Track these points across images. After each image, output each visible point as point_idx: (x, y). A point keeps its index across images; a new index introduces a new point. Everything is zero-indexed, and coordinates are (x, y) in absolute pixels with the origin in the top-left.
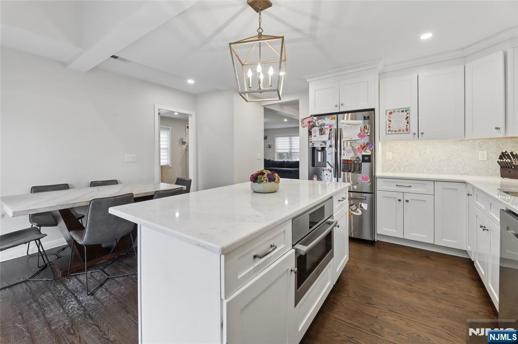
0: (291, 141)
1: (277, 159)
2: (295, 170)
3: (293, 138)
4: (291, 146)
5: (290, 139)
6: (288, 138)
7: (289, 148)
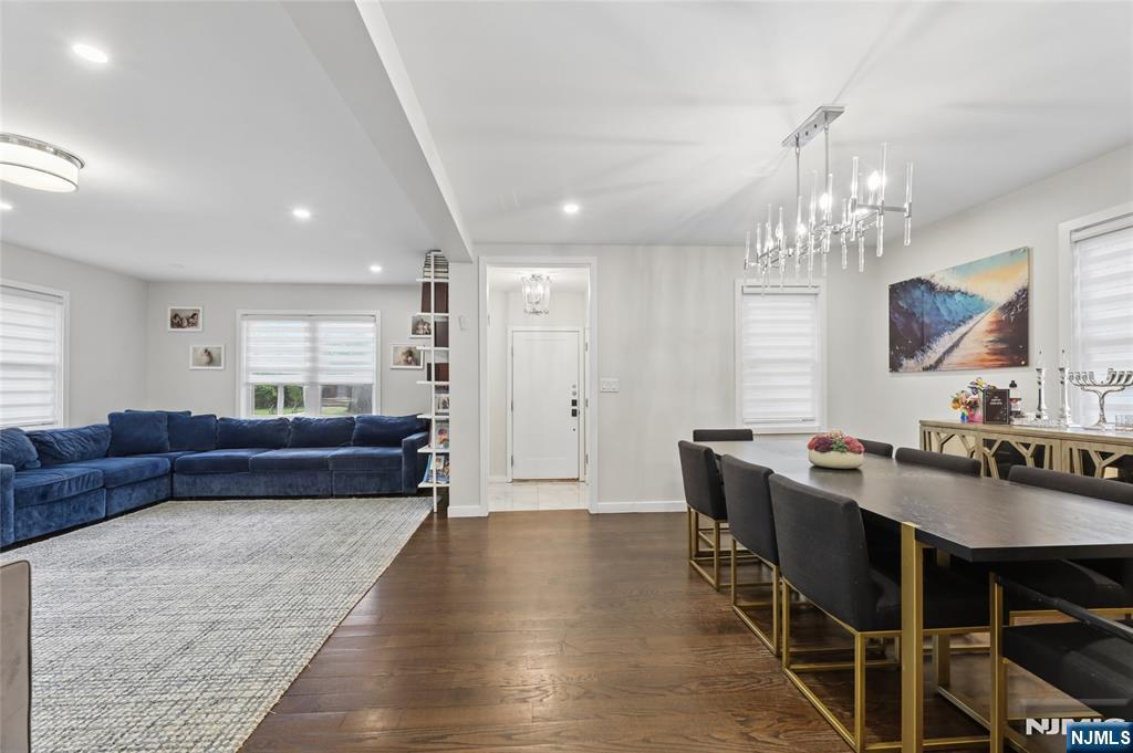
0: (313, 340)
1: (245, 412)
2: (334, 457)
3: (323, 326)
4: (314, 360)
5: (313, 330)
6: (305, 325)
7: (308, 365)
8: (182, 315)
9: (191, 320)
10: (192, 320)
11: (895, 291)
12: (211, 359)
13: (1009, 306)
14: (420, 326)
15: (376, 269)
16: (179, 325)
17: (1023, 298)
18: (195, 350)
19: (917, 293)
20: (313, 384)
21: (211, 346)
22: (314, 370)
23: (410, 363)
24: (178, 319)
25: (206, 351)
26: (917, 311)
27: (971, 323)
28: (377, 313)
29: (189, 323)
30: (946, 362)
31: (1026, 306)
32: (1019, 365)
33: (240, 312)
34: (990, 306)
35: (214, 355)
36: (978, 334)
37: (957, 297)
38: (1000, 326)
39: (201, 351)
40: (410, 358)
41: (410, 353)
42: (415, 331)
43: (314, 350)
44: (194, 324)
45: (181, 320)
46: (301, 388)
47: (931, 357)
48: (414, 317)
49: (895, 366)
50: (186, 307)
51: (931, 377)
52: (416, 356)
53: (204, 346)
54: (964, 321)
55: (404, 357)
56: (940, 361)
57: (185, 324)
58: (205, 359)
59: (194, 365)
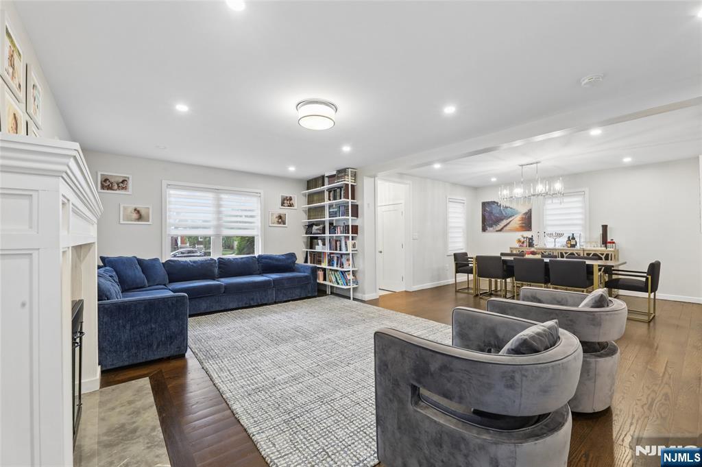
0: (219, 206)
3: (225, 197)
4: (219, 219)
5: (218, 199)
6: (211, 195)
7: (215, 223)
8: (112, 180)
9: (121, 185)
10: (123, 184)
11: (484, 204)
12: (140, 217)
13: (526, 214)
14: (286, 202)
15: (292, 169)
16: (110, 188)
17: (530, 211)
18: (125, 209)
19: (493, 206)
20: (217, 236)
21: (140, 206)
22: (219, 227)
23: (280, 223)
24: (108, 183)
25: (135, 210)
26: (494, 212)
27: (513, 217)
28: (262, 191)
29: (119, 187)
30: (505, 229)
31: (531, 214)
32: (529, 230)
33: (165, 183)
34: (520, 213)
35: (143, 212)
36: (516, 221)
37: (509, 209)
38: (523, 219)
39: (131, 209)
40: (280, 220)
41: (280, 217)
42: (283, 204)
43: (219, 212)
44: (125, 188)
45: (112, 183)
46: (210, 238)
47: (499, 227)
48: (282, 196)
49: (484, 230)
50: (116, 173)
51: (499, 233)
52: (283, 219)
53: (134, 206)
54: (511, 217)
55: (277, 220)
56: (502, 229)
57: (116, 187)
58: (135, 216)
59: (124, 220)
